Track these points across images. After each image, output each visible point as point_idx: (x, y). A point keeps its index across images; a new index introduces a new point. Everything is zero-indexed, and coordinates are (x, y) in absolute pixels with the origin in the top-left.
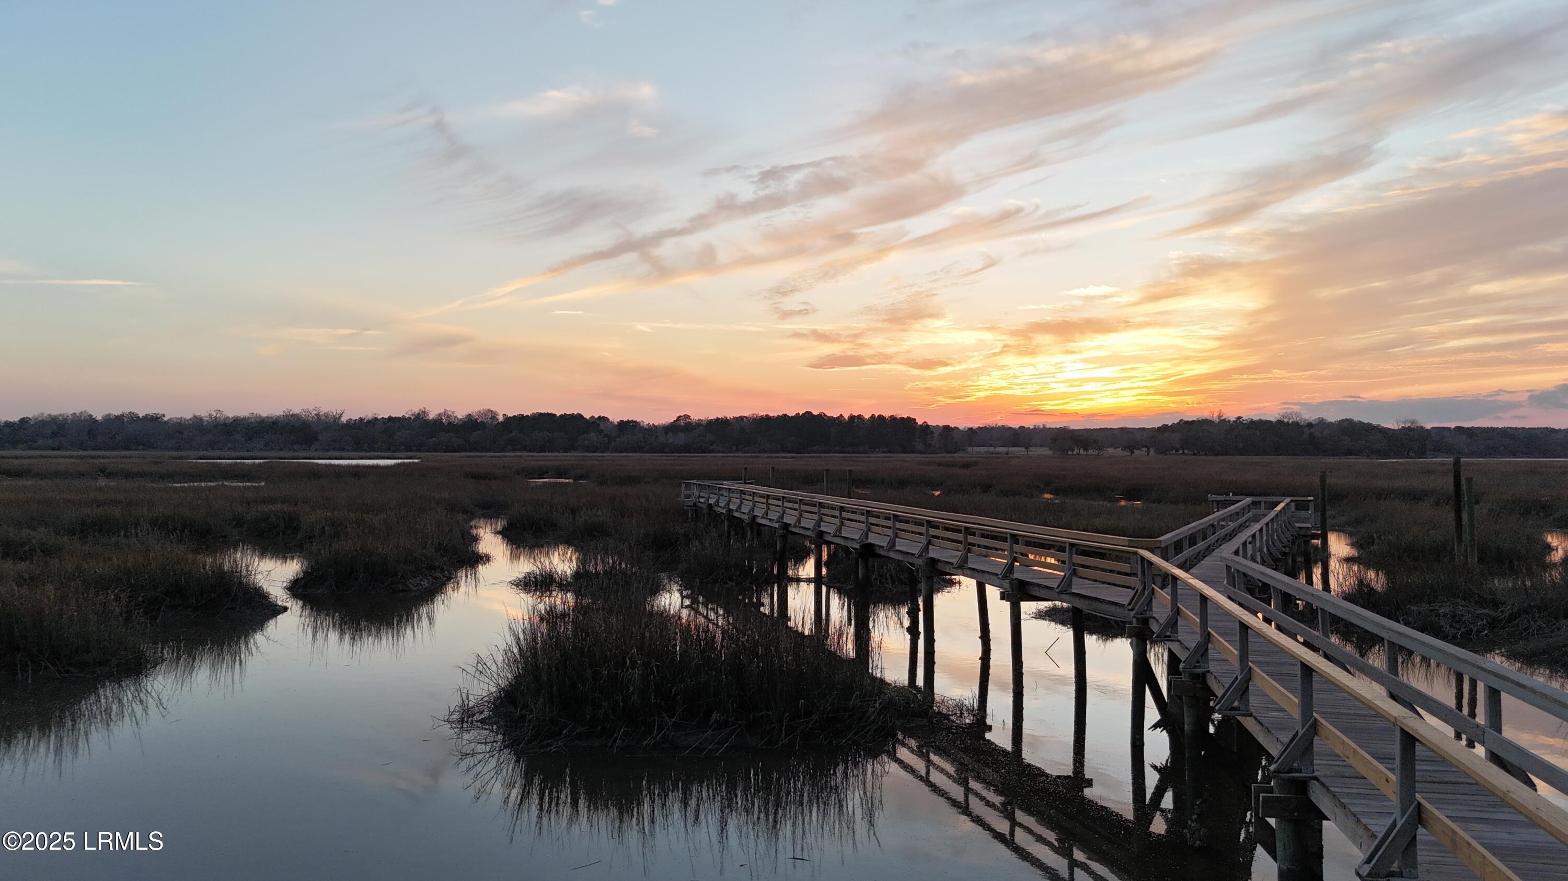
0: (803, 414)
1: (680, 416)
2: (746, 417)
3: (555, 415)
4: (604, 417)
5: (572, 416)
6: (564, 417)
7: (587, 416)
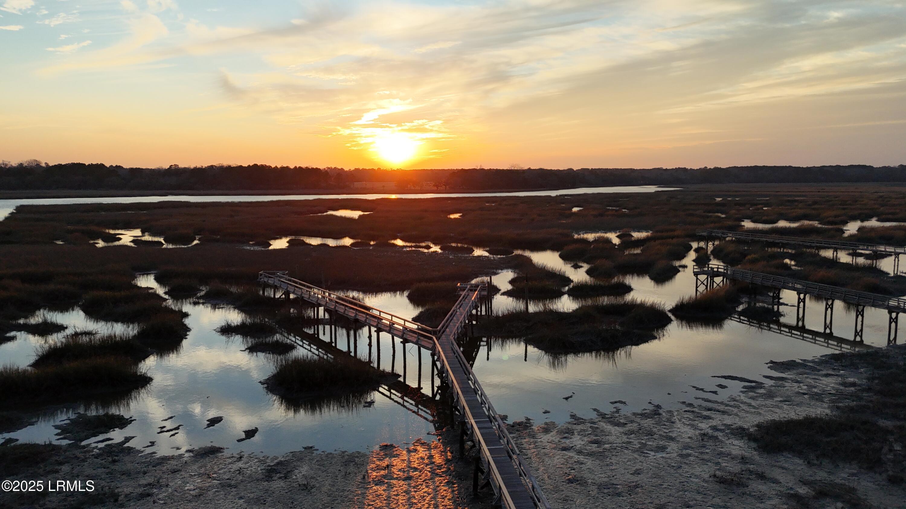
0: (253, 166)
1: (172, 166)
2: (215, 166)
3: (85, 164)
4: (120, 166)
5: (97, 165)
6: (91, 166)
7: (108, 165)
